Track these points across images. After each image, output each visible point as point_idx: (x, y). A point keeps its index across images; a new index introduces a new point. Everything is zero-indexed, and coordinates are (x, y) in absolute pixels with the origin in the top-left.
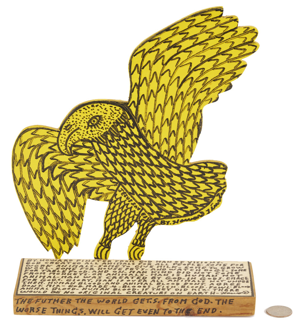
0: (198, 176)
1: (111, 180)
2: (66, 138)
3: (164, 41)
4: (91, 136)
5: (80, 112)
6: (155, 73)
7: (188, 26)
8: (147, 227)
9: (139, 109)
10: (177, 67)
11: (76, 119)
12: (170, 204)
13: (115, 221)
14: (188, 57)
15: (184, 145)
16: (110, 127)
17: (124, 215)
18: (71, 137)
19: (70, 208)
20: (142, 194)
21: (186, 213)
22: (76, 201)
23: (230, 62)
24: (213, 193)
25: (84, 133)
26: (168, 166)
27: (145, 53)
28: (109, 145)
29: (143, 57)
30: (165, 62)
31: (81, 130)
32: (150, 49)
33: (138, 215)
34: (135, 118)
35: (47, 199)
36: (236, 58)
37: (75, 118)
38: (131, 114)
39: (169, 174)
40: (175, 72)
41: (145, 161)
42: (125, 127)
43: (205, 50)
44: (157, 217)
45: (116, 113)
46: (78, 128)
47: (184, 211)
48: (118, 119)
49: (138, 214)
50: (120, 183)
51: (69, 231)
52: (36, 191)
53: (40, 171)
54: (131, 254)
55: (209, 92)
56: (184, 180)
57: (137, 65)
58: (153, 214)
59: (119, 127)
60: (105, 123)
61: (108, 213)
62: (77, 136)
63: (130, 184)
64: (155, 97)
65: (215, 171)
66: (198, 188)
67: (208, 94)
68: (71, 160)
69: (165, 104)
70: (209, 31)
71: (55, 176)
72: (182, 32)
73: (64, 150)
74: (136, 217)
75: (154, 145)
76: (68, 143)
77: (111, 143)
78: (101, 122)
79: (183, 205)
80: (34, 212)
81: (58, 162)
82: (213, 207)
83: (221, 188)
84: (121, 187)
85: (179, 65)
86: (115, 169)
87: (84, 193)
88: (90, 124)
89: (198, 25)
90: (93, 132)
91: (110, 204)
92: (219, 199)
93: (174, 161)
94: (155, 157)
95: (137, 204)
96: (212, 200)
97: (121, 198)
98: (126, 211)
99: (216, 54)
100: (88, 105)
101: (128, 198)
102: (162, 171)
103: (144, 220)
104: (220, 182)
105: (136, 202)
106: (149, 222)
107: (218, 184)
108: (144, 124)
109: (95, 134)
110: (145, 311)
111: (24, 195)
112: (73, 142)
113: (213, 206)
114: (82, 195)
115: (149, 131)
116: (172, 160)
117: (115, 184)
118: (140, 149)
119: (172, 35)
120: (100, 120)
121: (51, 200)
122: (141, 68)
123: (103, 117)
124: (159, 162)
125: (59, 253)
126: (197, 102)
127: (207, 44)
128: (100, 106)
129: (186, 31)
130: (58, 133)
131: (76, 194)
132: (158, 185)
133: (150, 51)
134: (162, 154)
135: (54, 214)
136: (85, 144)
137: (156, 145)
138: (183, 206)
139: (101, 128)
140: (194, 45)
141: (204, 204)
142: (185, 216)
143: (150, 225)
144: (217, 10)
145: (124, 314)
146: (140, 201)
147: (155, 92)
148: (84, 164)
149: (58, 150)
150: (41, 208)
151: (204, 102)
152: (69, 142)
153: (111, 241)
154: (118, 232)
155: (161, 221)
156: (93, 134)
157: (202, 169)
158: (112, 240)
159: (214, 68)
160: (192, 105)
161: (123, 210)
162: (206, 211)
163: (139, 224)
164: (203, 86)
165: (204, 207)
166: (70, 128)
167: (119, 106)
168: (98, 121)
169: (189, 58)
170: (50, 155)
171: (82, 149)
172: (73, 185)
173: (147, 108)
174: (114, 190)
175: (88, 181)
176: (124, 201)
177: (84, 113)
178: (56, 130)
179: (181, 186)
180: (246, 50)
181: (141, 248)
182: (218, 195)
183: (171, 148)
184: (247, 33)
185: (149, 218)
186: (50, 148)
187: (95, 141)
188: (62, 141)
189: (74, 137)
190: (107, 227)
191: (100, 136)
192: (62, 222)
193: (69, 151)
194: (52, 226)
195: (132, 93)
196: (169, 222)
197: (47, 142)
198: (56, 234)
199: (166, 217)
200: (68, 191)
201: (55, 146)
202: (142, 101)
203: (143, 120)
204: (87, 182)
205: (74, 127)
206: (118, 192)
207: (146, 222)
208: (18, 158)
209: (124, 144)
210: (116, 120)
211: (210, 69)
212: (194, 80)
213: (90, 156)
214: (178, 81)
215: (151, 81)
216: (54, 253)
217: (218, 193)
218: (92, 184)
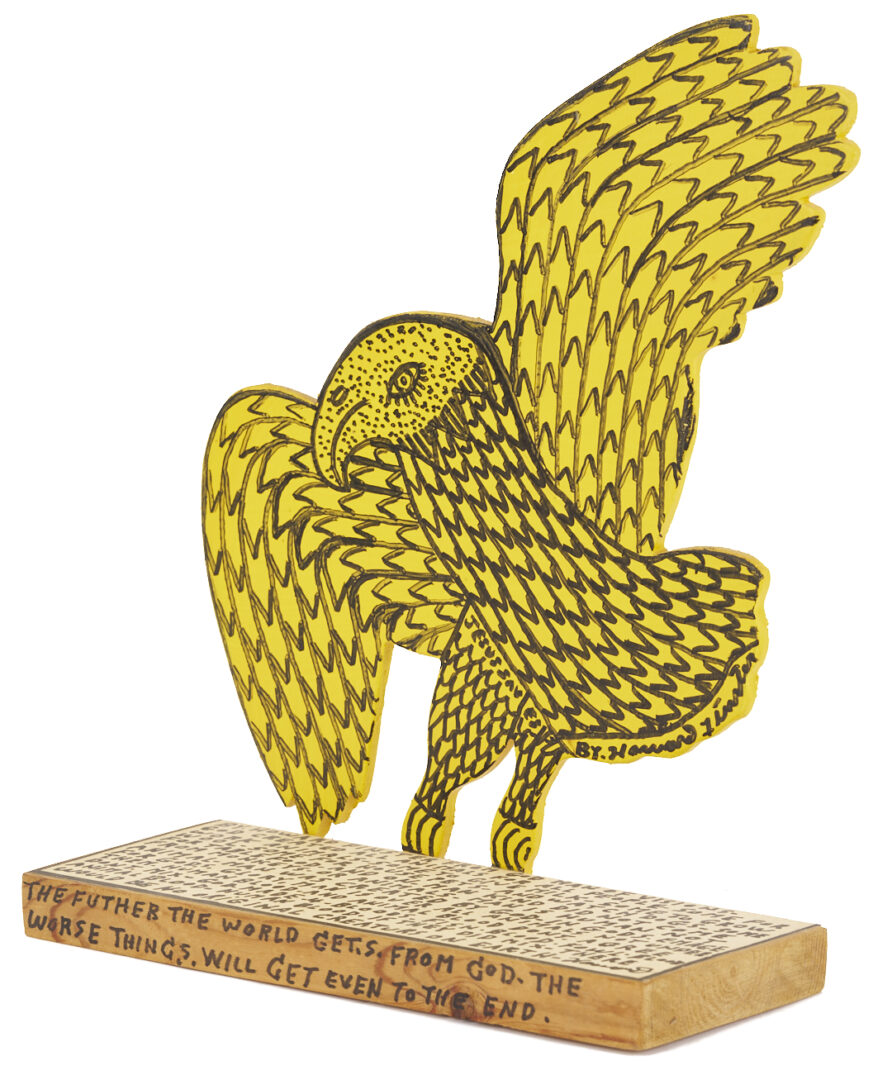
0: (679, 597)
1: (447, 584)
2: (334, 431)
3: (587, 125)
4: (397, 430)
5: (369, 348)
6: (563, 229)
7: (654, 77)
8: (539, 760)
9: (522, 350)
10: (624, 213)
11: (360, 369)
12: (602, 685)
13: (455, 728)
14: (653, 180)
15: (639, 485)
16: (445, 406)
17: (480, 710)
18: (344, 430)
19: (340, 666)
20: (527, 643)
21: (645, 725)
22: (355, 643)
23: (767, 205)
24: (720, 662)
25: (380, 420)
26: (595, 551)
27: (538, 160)
28: (442, 465)
29: (533, 173)
30: (590, 196)
31: (370, 406)
32: (552, 149)
33: (516, 715)
34: (510, 377)
35: (284, 628)
36: (785, 192)
37: (356, 367)
38: (500, 364)
39: (600, 583)
40: (618, 229)
41: (537, 531)
42: (483, 408)
43: (698, 159)
44: (567, 727)
45: (459, 359)
46: (364, 402)
47: (639, 715)
48: (466, 377)
49: (516, 710)
50: (470, 599)
51: (338, 744)
52: (259, 600)
53: (267, 534)
54: (498, 849)
55: (711, 306)
56: (639, 606)
57: (516, 201)
58: (555, 717)
59: (466, 407)
60: (431, 391)
61: (438, 698)
62: (361, 426)
63: (494, 604)
64: (563, 314)
65: (727, 584)
66: (678, 639)
67: (707, 312)
68: (346, 504)
69: (590, 339)
70: (710, 97)
71: (304, 555)
72: (638, 96)
73: (327, 471)
74: (510, 719)
75: (559, 478)
76: (338, 448)
77: (448, 458)
78: (421, 386)
79: (638, 695)
80: (252, 669)
81: (312, 509)
82: (721, 714)
83: (744, 649)
84: (471, 611)
85: (627, 206)
86: (458, 549)
87: (377, 622)
88: (394, 390)
89: (680, 74)
90: (402, 416)
91: (444, 667)
92: (736, 687)
93: (613, 537)
94: (560, 518)
95: (513, 677)
96: (717, 689)
97: (470, 649)
98: (484, 694)
99: (728, 175)
100: (388, 325)
101: (489, 653)
102: (580, 570)
103: (532, 734)
104: (738, 625)
105: (512, 666)
106: (544, 744)
107: (734, 634)
108: (534, 401)
109: (406, 425)
110: (345, 979)
111: (228, 610)
112: (350, 447)
113: (720, 708)
114: (371, 628)
115: (546, 425)
116: (609, 532)
117: (457, 599)
118: (521, 485)
119: (608, 106)
120: (419, 377)
121: (293, 633)
122: (526, 212)
123: (426, 368)
124: (572, 536)
125: (312, 816)
126: (676, 338)
127: (704, 141)
128: (420, 333)
129: (648, 95)
130: (314, 412)
131: (355, 622)
132: (570, 615)
133: (550, 158)
134: (581, 509)
135: (302, 681)
136: (381, 456)
137: (565, 476)
138: (637, 700)
139: (422, 407)
140: (669, 142)
141: (695, 699)
142: (642, 733)
143: (548, 754)
144: (734, 23)
145: (292, 983)
146: (520, 666)
147: (563, 294)
148: (377, 523)
149: (312, 469)
150: (270, 657)
151: (696, 339)
152: (341, 445)
153: (445, 796)
154: (462, 767)
155: (579, 743)
156: (400, 425)
157: (691, 575)
158: (447, 790)
159: (725, 225)
160: (661, 346)
161: (477, 692)
162: (702, 724)
163: (519, 744)
164: (694, 285)
165: (696, 711)
166: (344, 398)
167: (470, 336)
168: (415, 383)
169: (657, 184)
170: (294, 485)
171: (373, 470)
172: (349, 590)
173: (540, 349)
174: (453, 620)
175: (388, 580)
176: (480, 662)
177: (378, 351)
178: (311, 403)
179: (630, 626)
180: (815, 165)
181: (524, 833)
182: (735, 671)
183: (605, 492)
184: (817, 106)
185: (544, 728)
186: (294, 459)
187: (406, 450)
188: (324, 440)
189: (352, 428)
190: (434, 745)
191: (418, 431)
192: (322, 712)
193: (340, 473)
194: (294, 721)
195: (504, 295)
196: (599, 749)
197: (285, 440)
198: (304, 749)
199: (591, 732)
200: (337, 608)
201: (304, 454)
202: (529, 325)
203: (530, 390)
204: (386, 585)
205: (352, 394)
206: (463, 629)
207: (538, 740)
208: (216, 487)
209: (480, 467)
210: (461, 383)
211: (714, 226)
212: (669, 260)
213: (393, 496)
214: (626, 262)
215: (552, 258)
216: (300, 813)
217: (734, 664)
218: (398, 592)
